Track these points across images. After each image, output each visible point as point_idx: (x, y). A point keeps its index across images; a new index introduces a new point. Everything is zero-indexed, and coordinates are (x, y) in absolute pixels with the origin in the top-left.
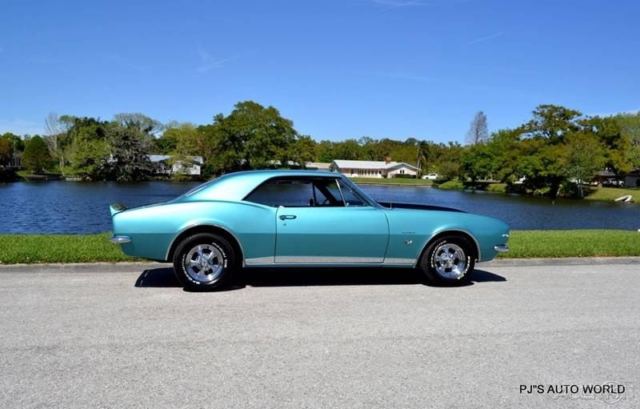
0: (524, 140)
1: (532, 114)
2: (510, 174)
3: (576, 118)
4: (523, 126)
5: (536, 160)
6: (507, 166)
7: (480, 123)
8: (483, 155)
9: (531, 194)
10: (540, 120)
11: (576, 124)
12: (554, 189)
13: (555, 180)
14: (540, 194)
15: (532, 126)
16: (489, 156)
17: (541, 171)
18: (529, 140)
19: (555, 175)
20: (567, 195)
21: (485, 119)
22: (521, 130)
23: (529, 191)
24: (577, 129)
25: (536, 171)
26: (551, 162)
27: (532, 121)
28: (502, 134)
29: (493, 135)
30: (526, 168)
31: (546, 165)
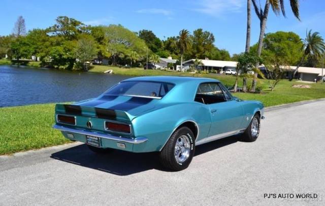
0: (52, 37)
1: (56, 21)
2: (44, 57)
3: (81, 25)
4: (50, 28)
5: (60, 49)
6: (42, 52)
7: (21, 23)
8: (25, 44)
9: (57, 68)
10: (60, 25)
11: (80, 29)
12: (71, 65)
13: (72, 61)
14: (63, 69)
15: (55, 28)
16: (28, 45)
17: (63, 55)
18: (54, 36)
19: (71, 58)
20: (79, 69)
21: (24, 21)
22: (49, 30)
23: (56, 66)
24: (81, 32)
25: (61, 55)
26: (69, 50)
27: (56, 25)
28: (35, 32)
29: (30, 31)
30: (54, 53)
31: (66, 52)
